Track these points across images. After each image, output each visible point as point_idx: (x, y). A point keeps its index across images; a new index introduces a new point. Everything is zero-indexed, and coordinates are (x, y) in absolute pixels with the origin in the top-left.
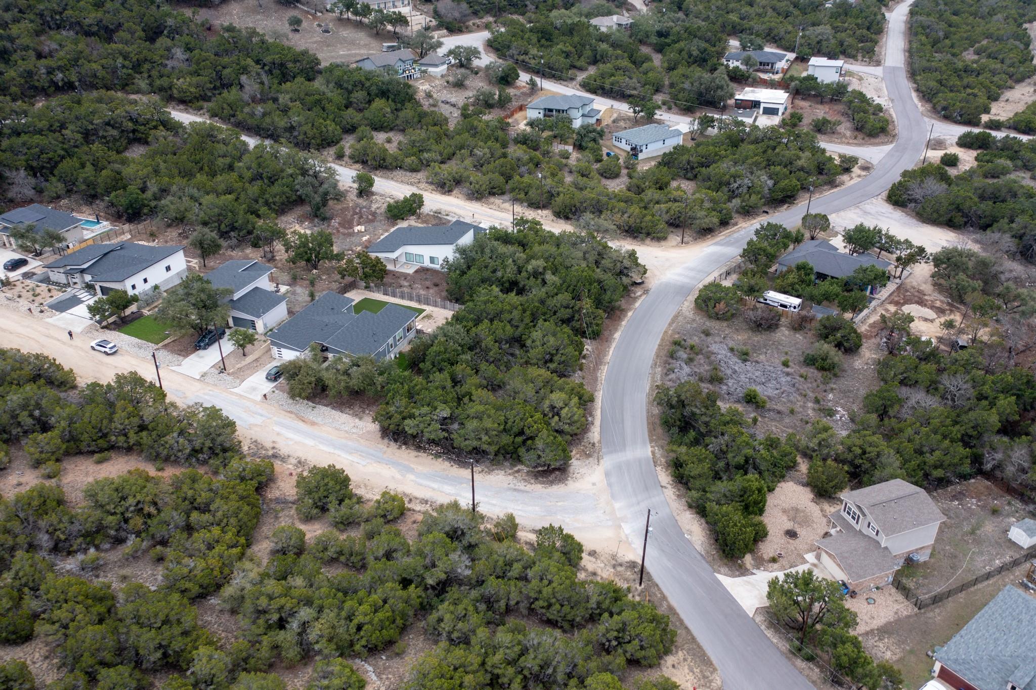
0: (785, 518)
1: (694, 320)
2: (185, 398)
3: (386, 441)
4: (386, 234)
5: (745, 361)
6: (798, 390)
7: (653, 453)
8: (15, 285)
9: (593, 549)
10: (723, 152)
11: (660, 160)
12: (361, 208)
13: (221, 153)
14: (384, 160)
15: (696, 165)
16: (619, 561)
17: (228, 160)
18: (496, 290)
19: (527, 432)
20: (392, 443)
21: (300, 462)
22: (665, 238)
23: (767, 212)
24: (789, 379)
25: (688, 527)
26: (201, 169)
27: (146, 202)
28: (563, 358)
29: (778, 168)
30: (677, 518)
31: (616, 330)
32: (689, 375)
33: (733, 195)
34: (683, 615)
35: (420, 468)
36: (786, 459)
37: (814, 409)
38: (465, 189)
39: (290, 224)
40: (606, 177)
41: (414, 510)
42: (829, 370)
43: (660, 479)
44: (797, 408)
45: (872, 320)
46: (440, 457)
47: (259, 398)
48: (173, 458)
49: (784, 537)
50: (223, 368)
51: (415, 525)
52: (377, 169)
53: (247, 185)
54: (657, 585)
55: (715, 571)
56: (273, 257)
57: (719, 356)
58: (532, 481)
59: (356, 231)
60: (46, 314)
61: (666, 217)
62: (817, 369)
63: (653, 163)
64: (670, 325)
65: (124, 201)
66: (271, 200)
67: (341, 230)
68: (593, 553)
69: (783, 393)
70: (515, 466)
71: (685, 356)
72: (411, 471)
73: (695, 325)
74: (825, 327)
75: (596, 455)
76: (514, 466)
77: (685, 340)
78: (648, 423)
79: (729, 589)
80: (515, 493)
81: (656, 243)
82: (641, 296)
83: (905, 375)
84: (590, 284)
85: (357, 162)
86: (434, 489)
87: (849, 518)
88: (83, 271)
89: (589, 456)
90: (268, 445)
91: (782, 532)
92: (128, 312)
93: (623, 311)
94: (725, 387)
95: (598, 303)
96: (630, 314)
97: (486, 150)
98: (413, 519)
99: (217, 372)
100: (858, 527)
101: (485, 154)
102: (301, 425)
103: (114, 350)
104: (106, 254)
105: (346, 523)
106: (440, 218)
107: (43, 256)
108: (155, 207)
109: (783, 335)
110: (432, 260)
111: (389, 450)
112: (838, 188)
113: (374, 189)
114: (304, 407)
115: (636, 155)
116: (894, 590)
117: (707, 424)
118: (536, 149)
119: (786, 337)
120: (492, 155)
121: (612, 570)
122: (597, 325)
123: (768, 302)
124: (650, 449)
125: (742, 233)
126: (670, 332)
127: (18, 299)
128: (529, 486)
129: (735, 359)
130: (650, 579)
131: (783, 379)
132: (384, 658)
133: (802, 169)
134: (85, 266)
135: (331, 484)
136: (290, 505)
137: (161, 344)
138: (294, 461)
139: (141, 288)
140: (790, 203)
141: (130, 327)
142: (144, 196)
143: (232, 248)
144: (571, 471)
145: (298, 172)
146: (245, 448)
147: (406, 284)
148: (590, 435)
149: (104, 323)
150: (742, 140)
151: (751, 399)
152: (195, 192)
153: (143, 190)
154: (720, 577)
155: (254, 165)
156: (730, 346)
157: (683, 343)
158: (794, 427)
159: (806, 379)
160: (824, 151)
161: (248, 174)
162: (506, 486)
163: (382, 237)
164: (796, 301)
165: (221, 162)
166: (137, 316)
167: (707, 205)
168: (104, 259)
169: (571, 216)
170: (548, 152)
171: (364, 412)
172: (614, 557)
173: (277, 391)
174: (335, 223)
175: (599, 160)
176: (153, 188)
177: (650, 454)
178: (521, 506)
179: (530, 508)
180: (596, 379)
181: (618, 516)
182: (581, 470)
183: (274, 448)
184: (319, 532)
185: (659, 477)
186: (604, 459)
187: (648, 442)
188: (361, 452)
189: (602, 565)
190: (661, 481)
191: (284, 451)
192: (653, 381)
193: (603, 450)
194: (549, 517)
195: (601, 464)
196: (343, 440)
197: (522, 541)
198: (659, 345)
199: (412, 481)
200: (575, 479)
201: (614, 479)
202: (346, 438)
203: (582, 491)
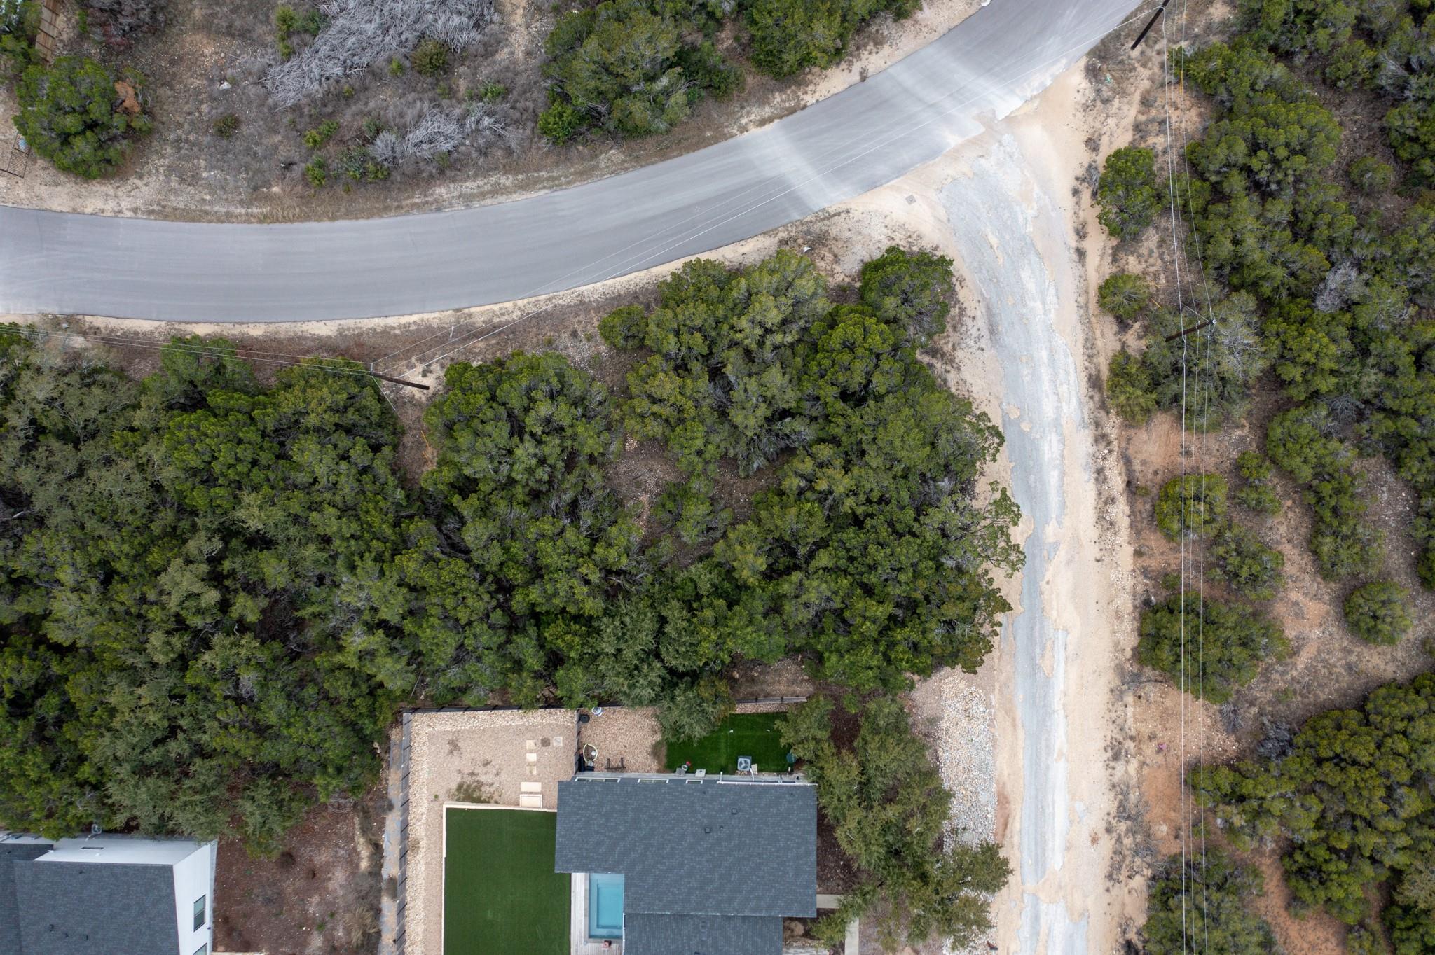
1: (174, 169)
5: (321, 17)
7: (762, 122)
9: (1083, 147)
16: (1093, 95)
21: (1116, 757)
25: (961, 7)
30: (942, 29)
41: (1130, 482)
43: (840, 88)
57: (336, 72)
58: (954, 311)
64: (229, 217)
68: (1092, 144)
73: (203, 161)
75: (816, 227)
77: (288, 166)
82: (92, 332)
86: (1063, 474)
94: (462, 37)
96: (202, 330)
110: (200, 916)
121: (1116, 101)
124: (754, 131)
128: (970, 312)
129: (328, 37)
136: (1231, 698)
138: (1119, 770)
147: (316, 942)
148: (750, 259)
157: (303, 167)
162: (989, 354)
172: (1086, 108)
177: (768, 127)
178: (1031, 304)
179: (1031, 286)
180: (538, 319)
181: (982, 129)
182: (877, 237)
183: (1109, 830)
184: (1294, 595)
185: (836, 91)
186: (826, 205)
187: (731, 141)
188: (1033, 659)
189: (1112, 122)
190: (846, 86)
191: (1107, 803)
192: (497, 191)
193: (796, 216)
194: (1039, 247)
195: (844, 207)
196: (1019, 714)
197: (1114, 270)
198: (333, 219)
199: (1060, 523)
200: (914, 237)
201: (881, 169)
202: (1009, 712)
203: (942, 213)
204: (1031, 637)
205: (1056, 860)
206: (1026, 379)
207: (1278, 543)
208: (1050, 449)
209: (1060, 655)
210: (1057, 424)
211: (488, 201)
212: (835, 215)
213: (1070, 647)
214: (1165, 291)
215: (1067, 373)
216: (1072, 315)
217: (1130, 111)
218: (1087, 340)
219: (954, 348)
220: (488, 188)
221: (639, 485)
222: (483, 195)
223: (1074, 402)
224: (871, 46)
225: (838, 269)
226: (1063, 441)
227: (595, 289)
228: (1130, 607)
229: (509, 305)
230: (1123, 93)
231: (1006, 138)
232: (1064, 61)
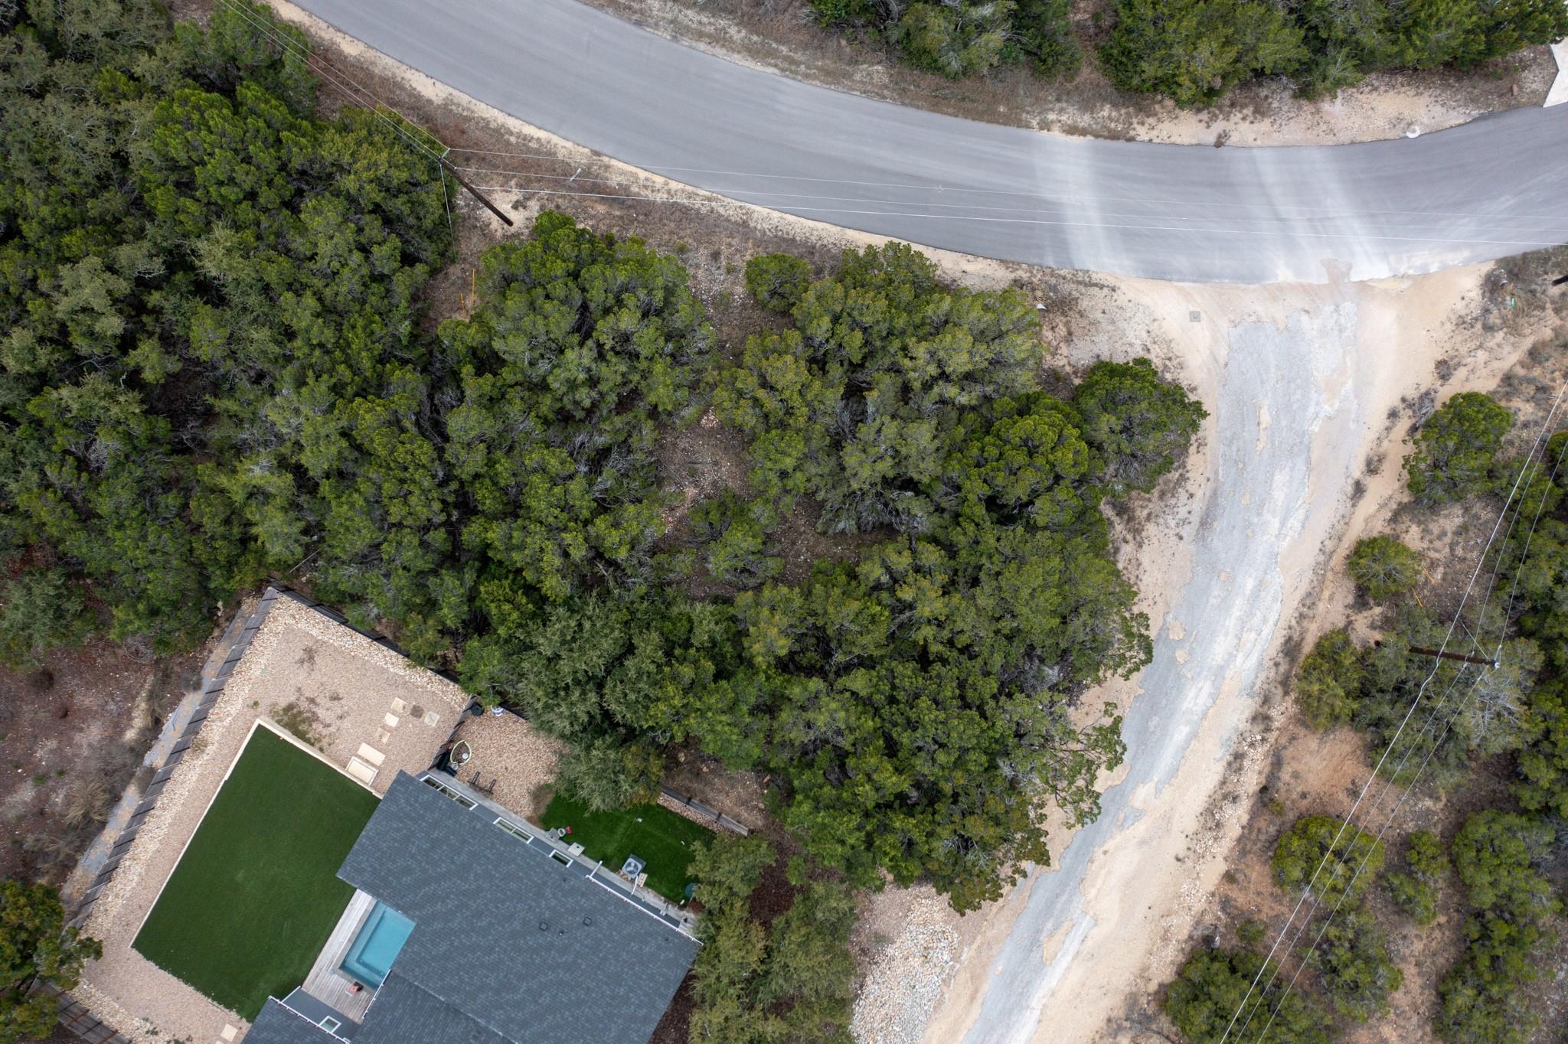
7: (1072, 130)
9: (1431, 367)
16: (1477, 312)
25: (1381, 122)
30: (1344, 137)
41: (1266, 789)
43: (1186, 140)
55: (1539, 104)
58: (1174, 475)
68: (1444, 369)
75: (1067, 287)
86: (1194, 735)
121: (1500, 336)
124: (1056, 135)
128: (1190, 486)
148: (969, 282)
154: (1556, 98)
162: (1186, 547)
172: (1462, 323)
177: (1076, 140)
178: (1267, 516)
179: (1279, 495)
180: (681, 213)
181: (1325, 280)
182: (1131, 338)
184: (1387, 1031)
185: (1179, 141)
186: (1092, 268)
187: (1023, 132)
188: (1038, 931)
189: (1482, 355)
190: (1194, 141)
192: (719, 39)
193: (1050, 261)
194: (1314, 456)
195: (1112, 282)
196: (986, 987)
197: (1388, 531)
199: (1158, 791)
200: (1175, 362)
201: (1181, 262)
202: (976, 979)
203: (1223, 353)
204: (1050, 905)
206: (1213, 601)
207: (1403, 959)
208: (1195, 698)
209: (1072, 945)
210: (1219, 673)
211: (702, 46)
212: (1096, 285)
213: (1089, 943)
214: (1434, 588)
215: (1265, 621)
216: (1308, 555)
217: (1510, 355)
218: (1309, 594)
219: (1149, 518)
220: (710, 29)
221: (693, 473)
222: (700, 35)
223: (1254, 659)
224: (1248, 111)
225: (1064, 350)
226: (1215, 697)
227: (767, 217)
228: (1184, 934)
229: (659, 180)
230: (1514, 330)
231: (1348, 306)
232: (1466, 254)
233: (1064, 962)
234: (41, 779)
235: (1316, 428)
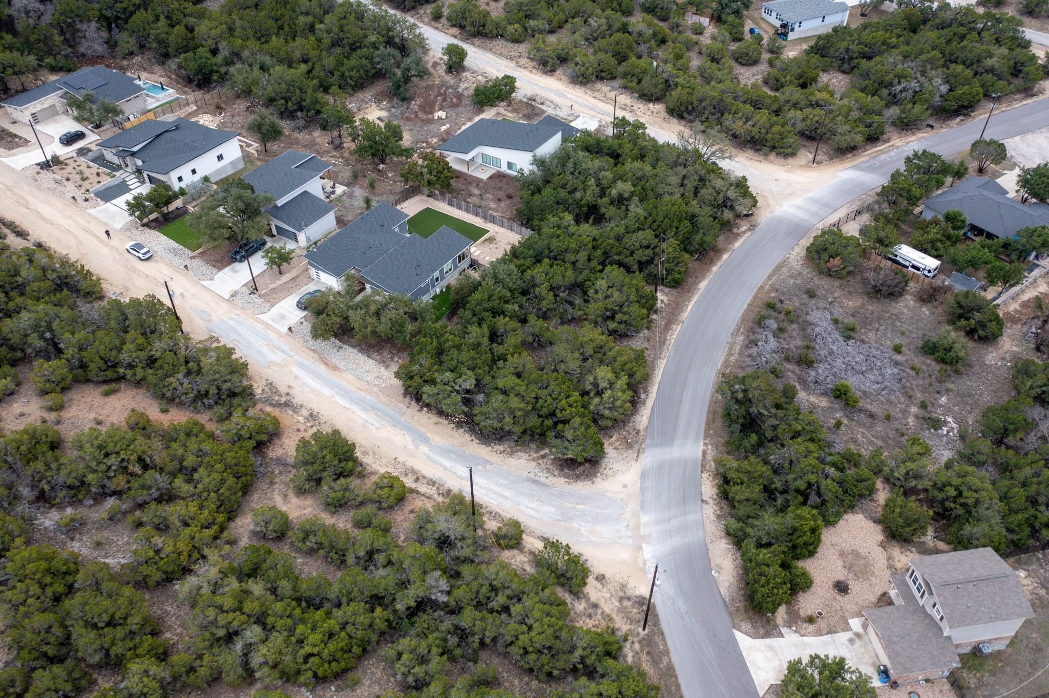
0: (840, 564)
1: (800, 274)
2: (210, 321)
3: (407, 400)
4: (469, 124)
5: (848, 338)
6: (904, 387)
7: (704, 453)
8: (66, 164)
9: (602, 572)
10: (894, 40)
11: (812, 43)
12: (447, 88)
13: (304, 10)
14: (484, 26)
15: (855, 55)
16: (628, 594)
17: (310, 19)
18: (568, 218)
19: (559, 415)
20: (413, 403)
21: (311, 415)
22: (793, 155)
23: (932, 127)
24: (896, 371)
25: (718, 561)
26: (281, 28)
27: (215, 68)
28: (626, 318)
29: (960, 68)
30: (710, 546)
31: (704, 277)
32: (774, 352)
33: (894, 100)
34: (681, 680)
35: (437, 439)
36: (861, 486)
37: (917, 417)
38: (569, 71)
39: (367, 103)
40: (741, 64)
41: (418, 492)
42: (951, 363)
43: (703, 489)
44: (896, 412)
45: (1025, 297)
46: (462, 427)
47: (285, 329)
48: (177, 400)
49: (831, 591)
50: (254, 288)
51: (412, 515)
52: (475, 36)
53: (324, 53)
54: (663, 634)
55: (734, 627)
56: (341, 143)
57: (817, 329)
58: (556, 473)
59: (436, 117)
60: (91, 203)
61: (800, 126)
62: (936, 360)
63: (805, 46)
64: (769, 278)
65: (193, 65)
66: (347, 74)
67: (421, 115)
68: (601, 578)
69: (883, 390)
70: (543, 449)
71: (774, 326)
72: (426, 440)
73: (799, 282)
74: (960, 306)
75: (637, 446)
76: (539, 448)
77: (782, 302)
78: (709, 412)
79: (744, 654)
80: (533, 486)
81: (780, 160)
82: (744, 233)
83: (1044, 389)
84: (680, 221)
85: (453, 26)
86: (445, 469)
87: (914, 588)
88: (133, 154)
89: (629, 446)
90: (283, 389)
91: (831, 583)
92: (172, 207)
93: (718, 252)
94: (813, 373)
95: (686, 245)
96: (725, 256)
97: (604, 21)
98: (412, 507)
99: (248, 292)
100: (921, 602)
101: (600, 26)
102: (322, 369)
103: (147, 256)
104: (158, 136)
105: (336, 506)
106: (534, 107)
107: (102, 129)
108: (226, 73)
109: (906, 307)
110: (510, 165)
111: (409, 411)
112: (1035, 99)
113: (467, 62)
114: (329, 346)
115: (784, 35)
116: (947, 686)
117: (775, 428)
118: (664, 19)
119: (909, 309)
120: (610, 28)
121: (618, 604)
122: (680, 273)
123: (898, 258)
124: (702, 447)
125: (892, 154)
126: (767, 287)
127: (66, 183)
128: (551, 478)
129: (837, 335)
130: (657, 623)
131: (889, 371)
132: (333, 688)
133: (991, 70)
134: (135, 149)
135: (329, 457)
136: (290, 468)
137: (197, 252)
138: (305, 413)
139: (189, 179)
140: (964, 115)
141: (172, 226)
142: (214, 60)
143: (300, 129)
144: (603, 465)
145: (381, 39)
146: (258, 391)
147: (477, 192)
148: (637, 418)
149: (145, 221)
150: (925, 22)
151: (841, 395)
152: (267, 60)
153: (214, 52)
154: (739, 635)
155: (335, 29)
156: (836, 316)
157: (779, 305)
158: (885, 439)
159: (917, 373)
160: (1027, 44)
161: (327, 41)
162: (525, 474)
163: (464, 128)
164: (932, 263)
165: (302, 20)
166: (181, 213)
167: (855, 114)
168: (156, 142)
169: (686, 115)
170: (678, 26)
171: (392, 359)
172: (623, 587)
173: (305, 323)
174: (415, 105)
175: (739, 39)
176: (224, 52)
177: (700, 454)
178: (536, 503)
179: (545, 508)
180: (663, 342)
181: (642, 534)
182: (615, 465)
183: (288, 394)
184: (309, 510)
185: (703, 487)
186: (645, 454)
187: (702, 437)
188: (379, 410)
189: (607, 595)
190: (703, 492)
191: (297, 400)
192: (730, 354)
193: (647, 441)
194: (562, 523)
195: (639, 460)
196: (362, 393)
197: (526, 549)
198: (749, 305)
199: (425, 454)
200: (605, 478)
201: (649, 484)
202: (366, 391)
203: (609, 494)
204: (389, 415)
205: (296, 370)
206: (501, 481)
208: (461, 470)
209: (370, 420)
211: (726, 350)
212: (638, 455)
213: (371, 425)
215: (491, 498)
217: (609, 606)
218: (500, 516)
219: (539, 464)
220: (733, 352)
222: (731, 349)
224: (719, 513)
225: (611, 447)
226: (460, 477)
227: (662, 364)
228: (366, 460)
229: (675, 337)
230: (620, 611)
231: (630, 541)
233: (365, 416)
234: (481, 195)
235: (574, 525)
